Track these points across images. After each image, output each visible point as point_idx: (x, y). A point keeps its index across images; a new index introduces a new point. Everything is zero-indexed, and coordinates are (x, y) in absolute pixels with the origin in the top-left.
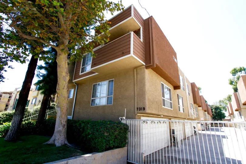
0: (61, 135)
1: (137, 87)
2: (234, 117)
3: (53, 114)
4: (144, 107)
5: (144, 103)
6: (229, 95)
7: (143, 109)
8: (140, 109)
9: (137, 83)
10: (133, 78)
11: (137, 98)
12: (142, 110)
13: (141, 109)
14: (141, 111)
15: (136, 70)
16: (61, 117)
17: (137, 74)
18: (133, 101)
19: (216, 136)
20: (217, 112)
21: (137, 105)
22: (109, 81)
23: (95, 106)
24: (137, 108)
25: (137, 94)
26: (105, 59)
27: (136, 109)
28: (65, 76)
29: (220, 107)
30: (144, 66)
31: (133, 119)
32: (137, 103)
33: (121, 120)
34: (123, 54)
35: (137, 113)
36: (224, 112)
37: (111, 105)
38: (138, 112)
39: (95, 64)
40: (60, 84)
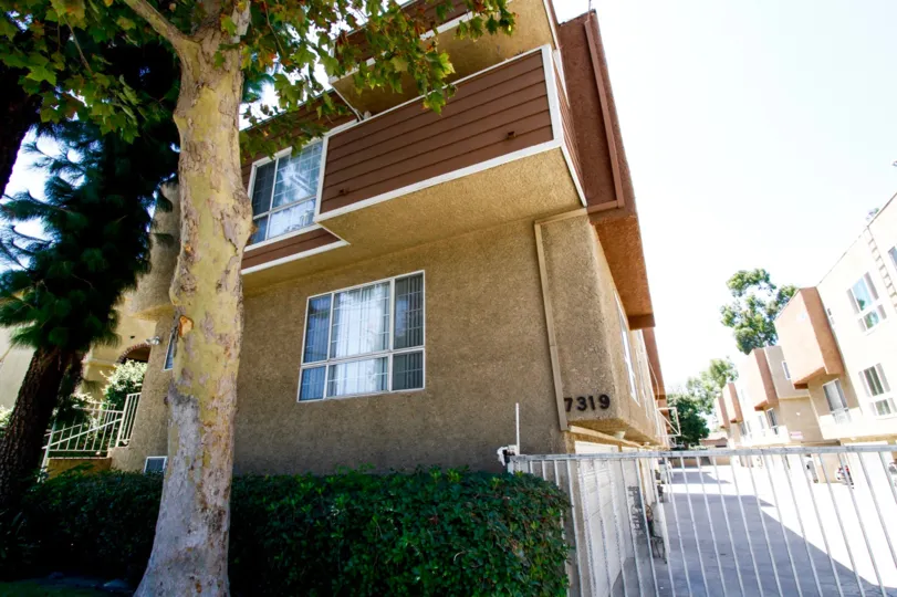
0: (198, 586)
1: (554, 305)
2: (744, 432)
3: (80, 447)
4: (604, 391)
5: (600, 373)
6: (713, 361)
7: (597, 404)
8: (584, 403)
9: (551, 286)
10: (530, 264)
11: (560, 351)
12: (593, 408)
13: (588, 402)
14: (589, 415)
15: (544, 229)
16: (199, 463)
17: (547, 247)
18: (538, 367)
19: (723, 501)
20: (686, 415)
21: (567, 384)
22: (397, 281)
23: (327, 402)
24: (569, 401)
25: (557, 335)
26: (413, 165)
27: (561, 405)
28: (231, 213)
29: (693, 399)
30: (584, 212)
31: (550, 452)
32: (563, 374)
33: (507, 461)
34: (511, 141)
35: (570, 424)
36: (702, 415)
37: (415, 393)
38: (571, 420)
39: (342, 193)
40: (199, 253)
